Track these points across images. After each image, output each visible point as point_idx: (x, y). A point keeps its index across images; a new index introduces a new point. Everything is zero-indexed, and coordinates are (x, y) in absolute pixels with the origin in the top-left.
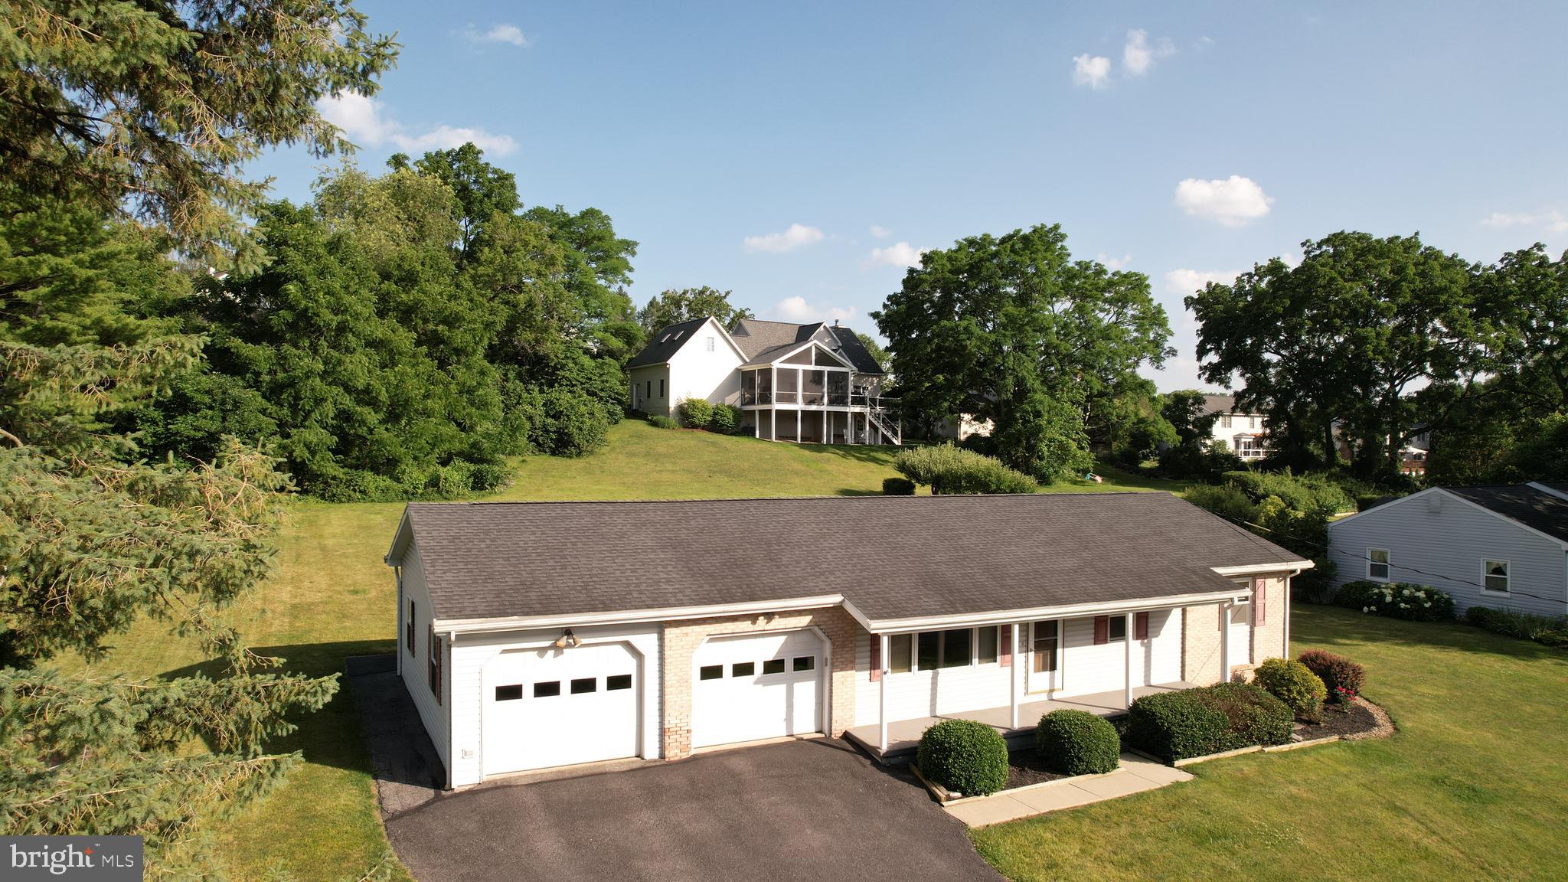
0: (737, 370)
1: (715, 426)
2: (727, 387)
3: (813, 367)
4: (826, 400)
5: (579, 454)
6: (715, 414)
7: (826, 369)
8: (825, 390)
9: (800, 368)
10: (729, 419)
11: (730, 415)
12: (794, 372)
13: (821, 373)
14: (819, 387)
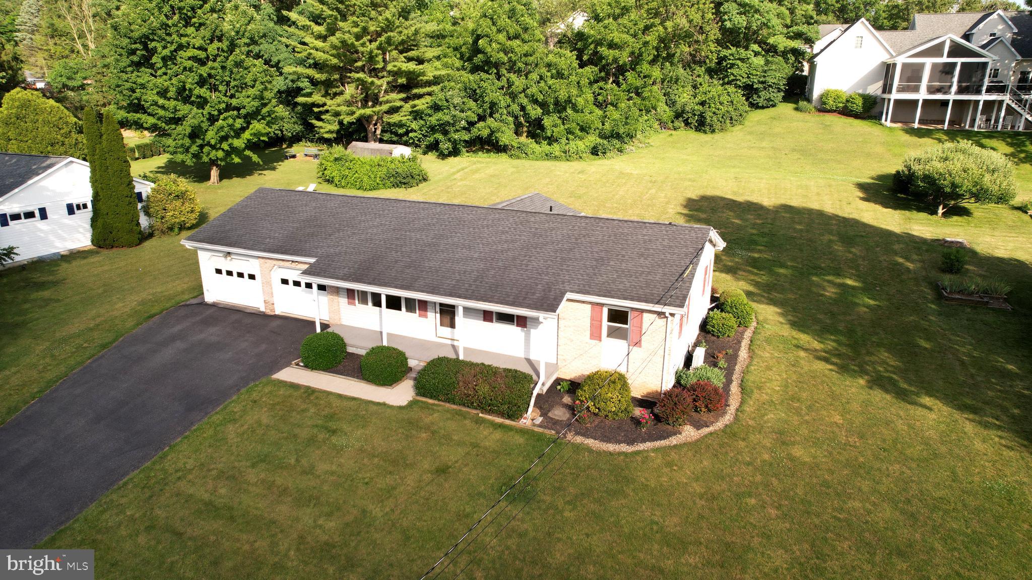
0: (884, 63)
1: (846, 112)
2: (871, 79)
3: (945, 59)
4: (954, 88)
5: (713, 131)
6: (847, 101)
7: (960, 61)
8: (955, 79)
9: (929, 62)
10: (859, 103)
11: (859, 102)
12: (922, 66)
13: (954, 65)
14: (949, 76)
